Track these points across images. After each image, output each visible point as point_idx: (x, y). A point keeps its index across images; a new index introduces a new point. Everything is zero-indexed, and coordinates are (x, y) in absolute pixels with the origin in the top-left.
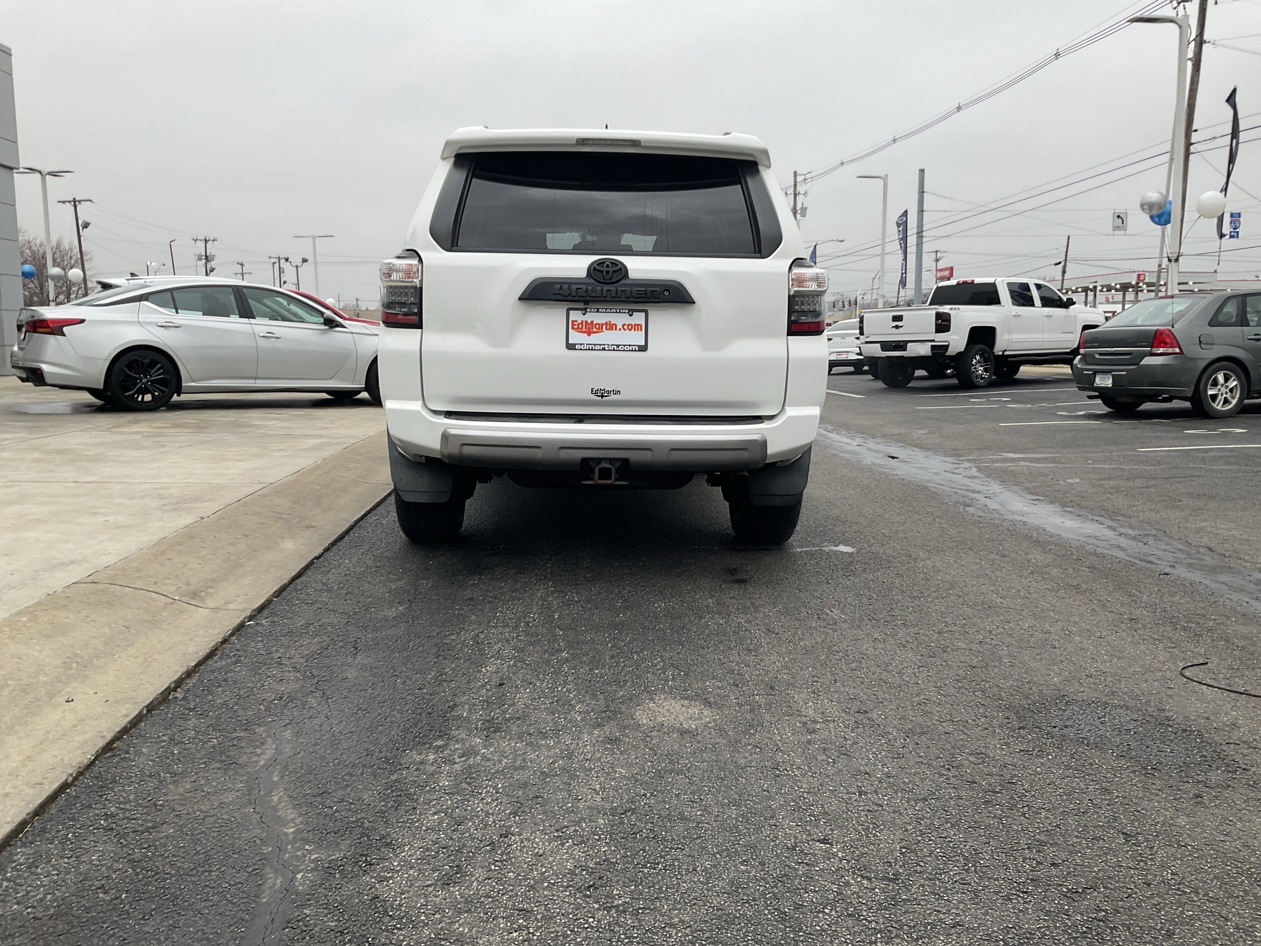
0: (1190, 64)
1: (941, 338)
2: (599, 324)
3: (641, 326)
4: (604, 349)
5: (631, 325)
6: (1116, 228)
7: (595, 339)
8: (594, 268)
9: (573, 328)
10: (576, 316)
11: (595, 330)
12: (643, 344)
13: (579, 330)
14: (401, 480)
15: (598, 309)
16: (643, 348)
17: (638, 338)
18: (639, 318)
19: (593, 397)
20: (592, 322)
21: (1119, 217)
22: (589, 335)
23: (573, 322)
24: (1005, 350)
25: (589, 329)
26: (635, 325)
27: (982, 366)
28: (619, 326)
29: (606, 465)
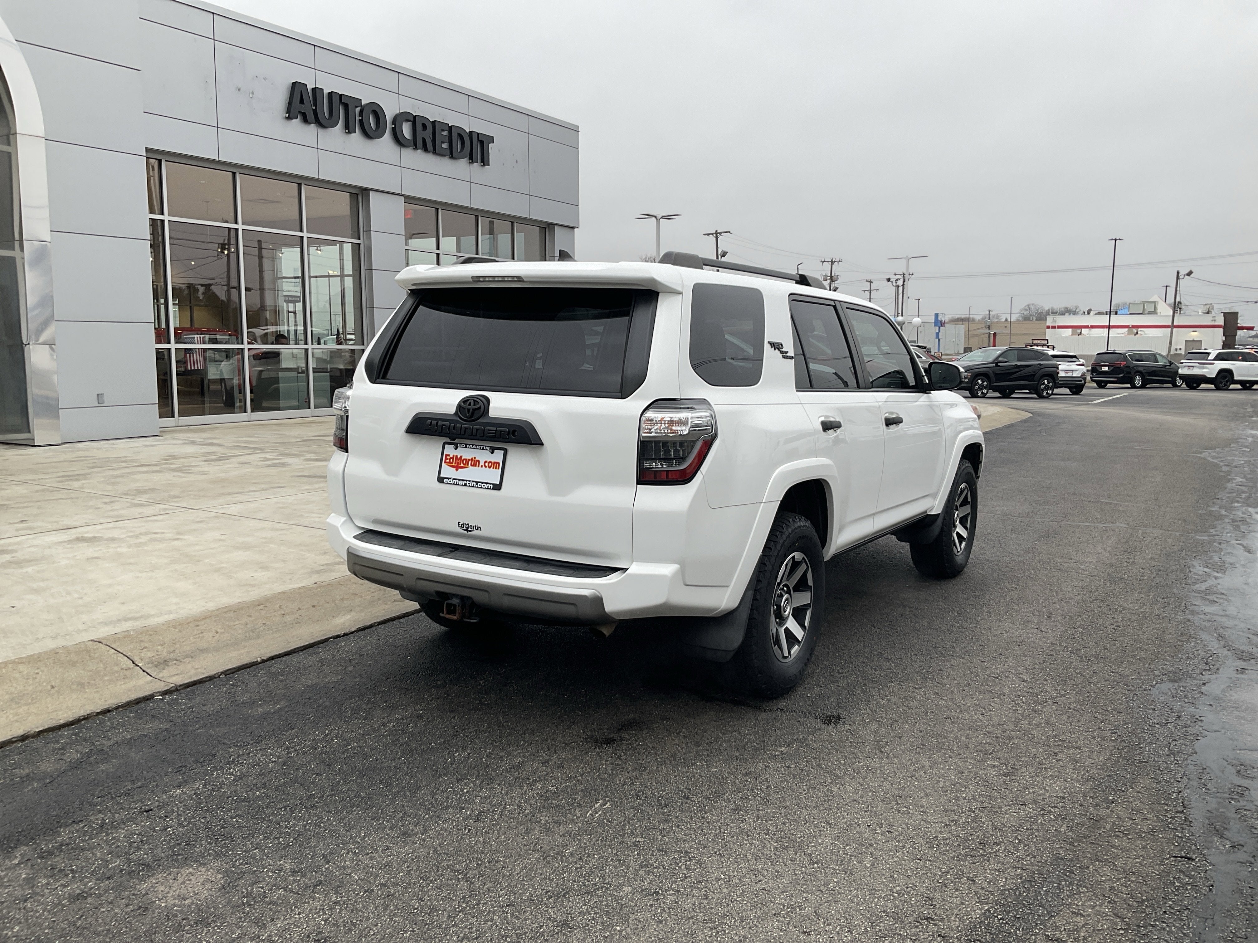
2: (465, 459)
3: (499, 463)
4: (465, 485)
5: (491, 462)
7: (461, 474)
8: (461, 405)
9: (445, 462)
10: (450, 450)
11: (462, 465)
12: (498, 483)
13: (450, 464)
15: (466, 445)
16: (497, 487)
17: (493, 476)
18: (498, 456)
19: (460, 530)
20: (461, 457)
22: (457, 470)
23: (447, 455)
25: (458, 463)
26: (495, 463)
28: (482, 463)
29: (455, 601)
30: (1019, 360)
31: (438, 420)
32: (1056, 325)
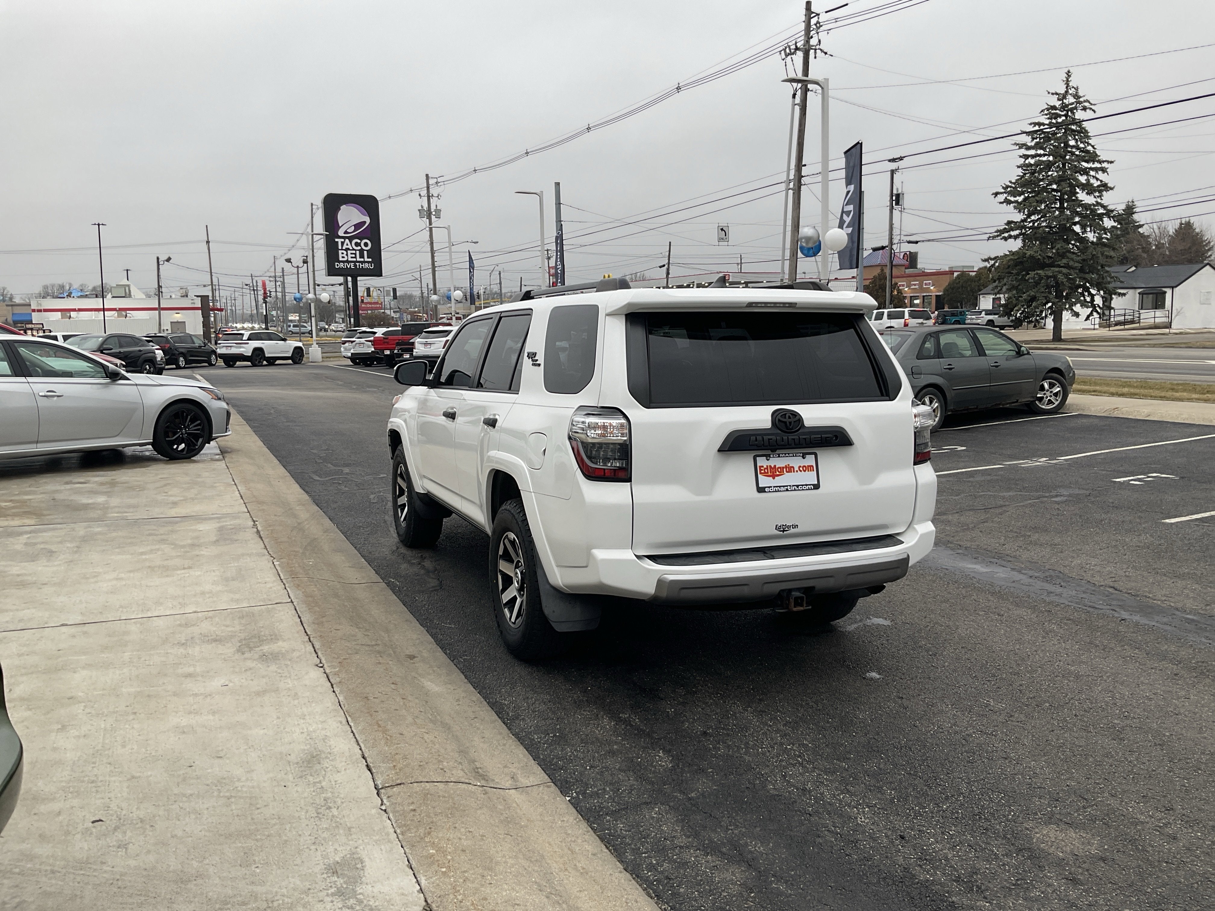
0: (797, 108)
2: (780, 468)
3: (813, 466)
4: (787, 490)
5: (805, 466)
6: (720, 239)
7: (779, 481)
8: (779, 420)
9: (761, 473)
10: (762, 462)
11: (778, 473)
12: (816, 483)
13: (765, 474)
15: (779, 454)
16: (817, 487)
17: (810, 478)
18: (810, 460)
19: (777, 533)
20: (775, 466)
21: (722, 230)
22: (774, 478)
23: (760, 467)
25: (773, 472)
26: (808, 466)
28: (796, 469)
29: (798, 594)
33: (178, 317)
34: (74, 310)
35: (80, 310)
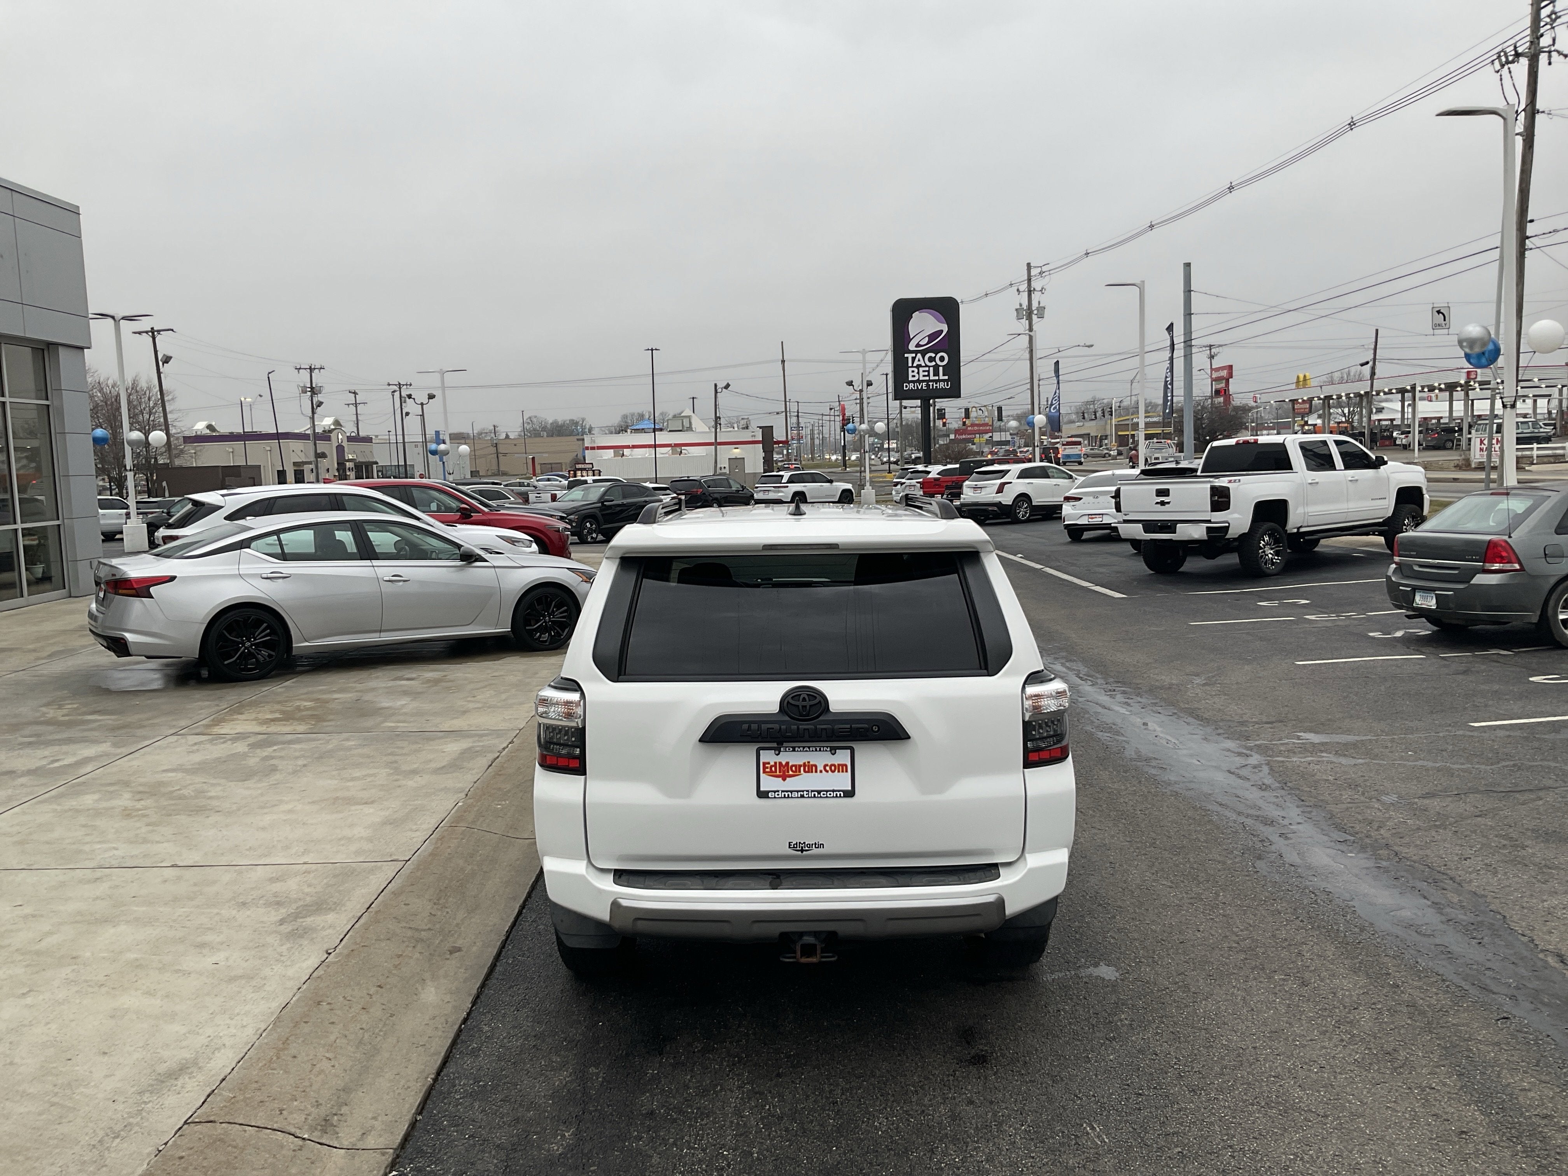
1: (1219, 518)
2: (795, 766)
3: (846, 766)
4: (802, 796)
5: (834, 765)
6: (1436, 326)
7: (792, 784)
8: (788, 702)
9: (764, 772)
10: (768, 757)
11: (791, 773)
12: (850, 788)
13: (772, 774)
14: (562, 921)
15: (794, 748)
16: (850, 794)
17: (842, 781)
18: (843, 757)
19: (792, 852)
20: (787, 763)
21: (1439, 312)
22: (784, 780)
23: (764, 764)
24: (1301, 527)
25: (784, 771)
26: (839, 765)
27: (1272, 549)
28: (821, 767)
29: (809, 940)
30: (624, 497)
31: (760, 723)
32: (596, 445)
33: (736, 452)
34: (628, 447)
35: (634, 447)
